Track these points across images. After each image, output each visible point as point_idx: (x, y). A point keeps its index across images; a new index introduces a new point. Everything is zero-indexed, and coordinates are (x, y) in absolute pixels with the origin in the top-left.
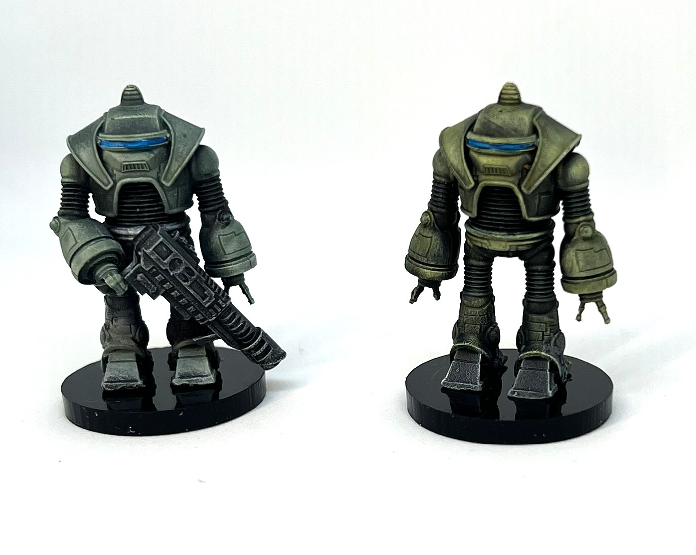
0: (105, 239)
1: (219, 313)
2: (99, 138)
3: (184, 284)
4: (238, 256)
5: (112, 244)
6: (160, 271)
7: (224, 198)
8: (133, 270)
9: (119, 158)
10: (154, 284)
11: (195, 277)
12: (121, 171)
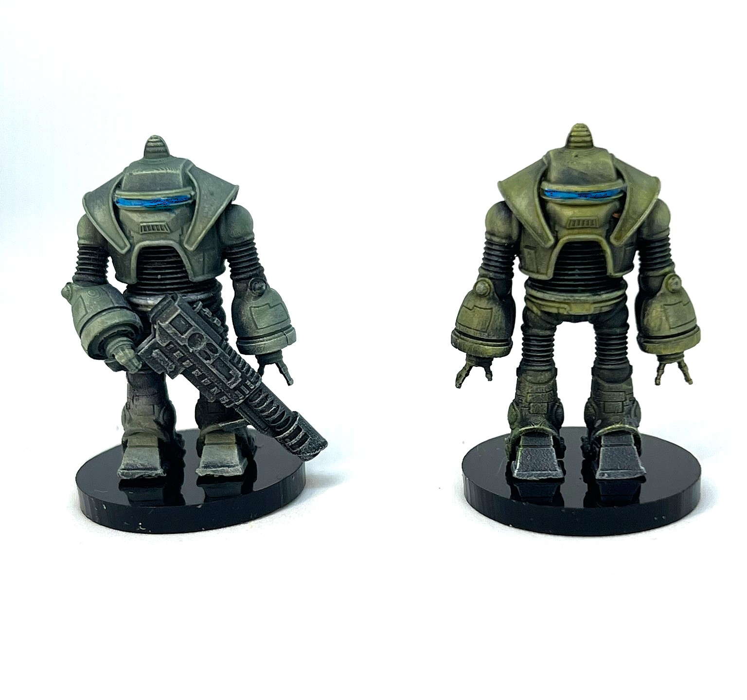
0: (119, 309)
1: (247, 396)
2: (116, 195)
3: (205, 362)
4: (271, 331)
5: (126, 315)
6: (178, 347)
7: (260, 264)
8: (147, 346)
9: (136, 218)
10: (172, 361)
11: (218, 354)
12: (139, 233)
